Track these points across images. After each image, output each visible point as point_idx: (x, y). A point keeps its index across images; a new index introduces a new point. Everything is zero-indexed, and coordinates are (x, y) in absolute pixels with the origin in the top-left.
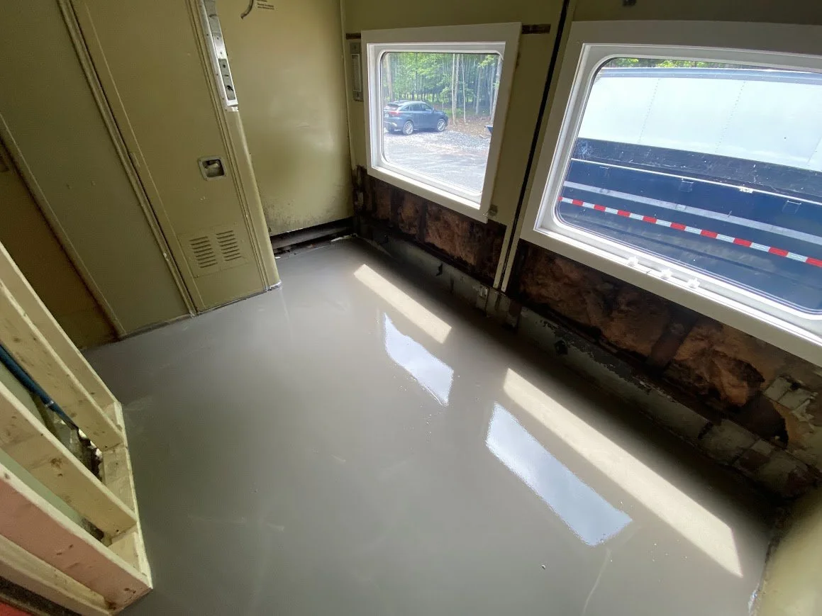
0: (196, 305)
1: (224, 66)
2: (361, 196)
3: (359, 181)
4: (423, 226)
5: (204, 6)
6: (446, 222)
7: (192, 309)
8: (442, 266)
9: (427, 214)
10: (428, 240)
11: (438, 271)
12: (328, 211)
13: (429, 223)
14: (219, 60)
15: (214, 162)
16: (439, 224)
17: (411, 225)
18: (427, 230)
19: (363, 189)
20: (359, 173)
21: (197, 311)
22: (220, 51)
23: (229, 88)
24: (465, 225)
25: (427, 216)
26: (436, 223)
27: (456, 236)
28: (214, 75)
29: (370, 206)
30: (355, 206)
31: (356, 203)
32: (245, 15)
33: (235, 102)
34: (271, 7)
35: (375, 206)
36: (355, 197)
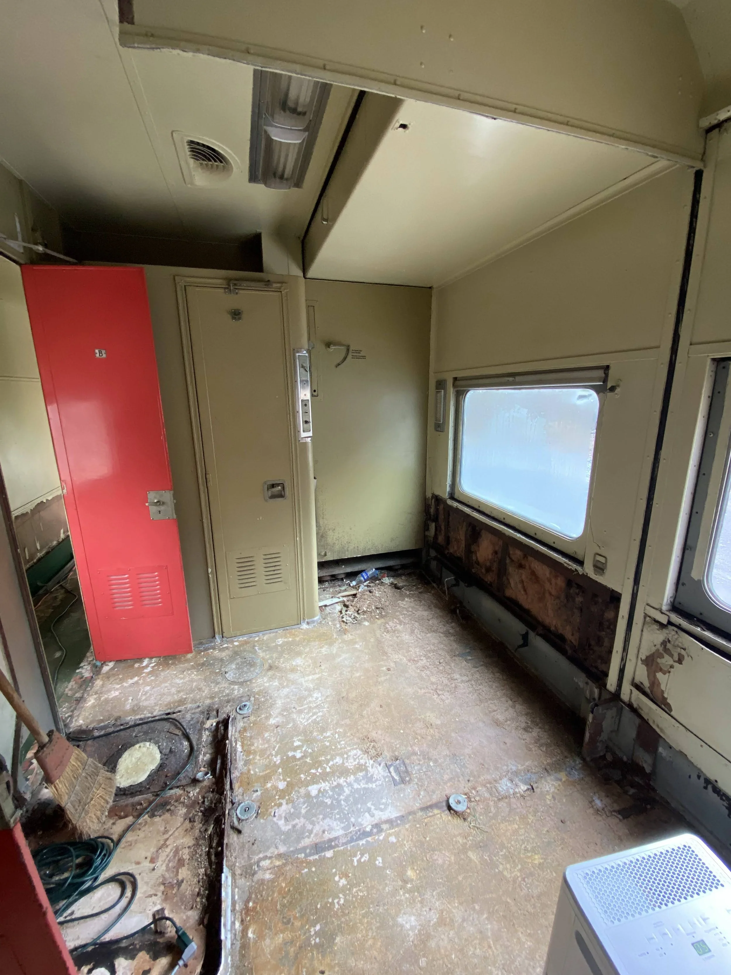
0: (224, 631)
1: (306, 405)
2: (433, 526)
3: (432, 510)
4: (502, 572)
5: (298, 360)
6: (533, 573)
7: (219, 634)
8: (527, 633)
9: (508, 559)
10: (509, 593)
11: (521, 642)
12: (392, 540)
13: (511, 569)
14: (302, 401)
15: (278, 485)
16: (525, 574)
17: (488, 570)
18: (508, 579)
19: (436, 519)
20: (433, 501)
21: (223, 637)
22: (304, 394)
23: (306, 422)
24: (560, 582)
25: (508, 561)
26: (520, 571)
27: (547, 595)
28: (295, 413)
29: (441, 539)
30: (425, 537)
31: (427, 533)
32: (339, 365)
33: (310, 434)
34: (364, 357)
35: (448, 540)
36: (425, 527)
